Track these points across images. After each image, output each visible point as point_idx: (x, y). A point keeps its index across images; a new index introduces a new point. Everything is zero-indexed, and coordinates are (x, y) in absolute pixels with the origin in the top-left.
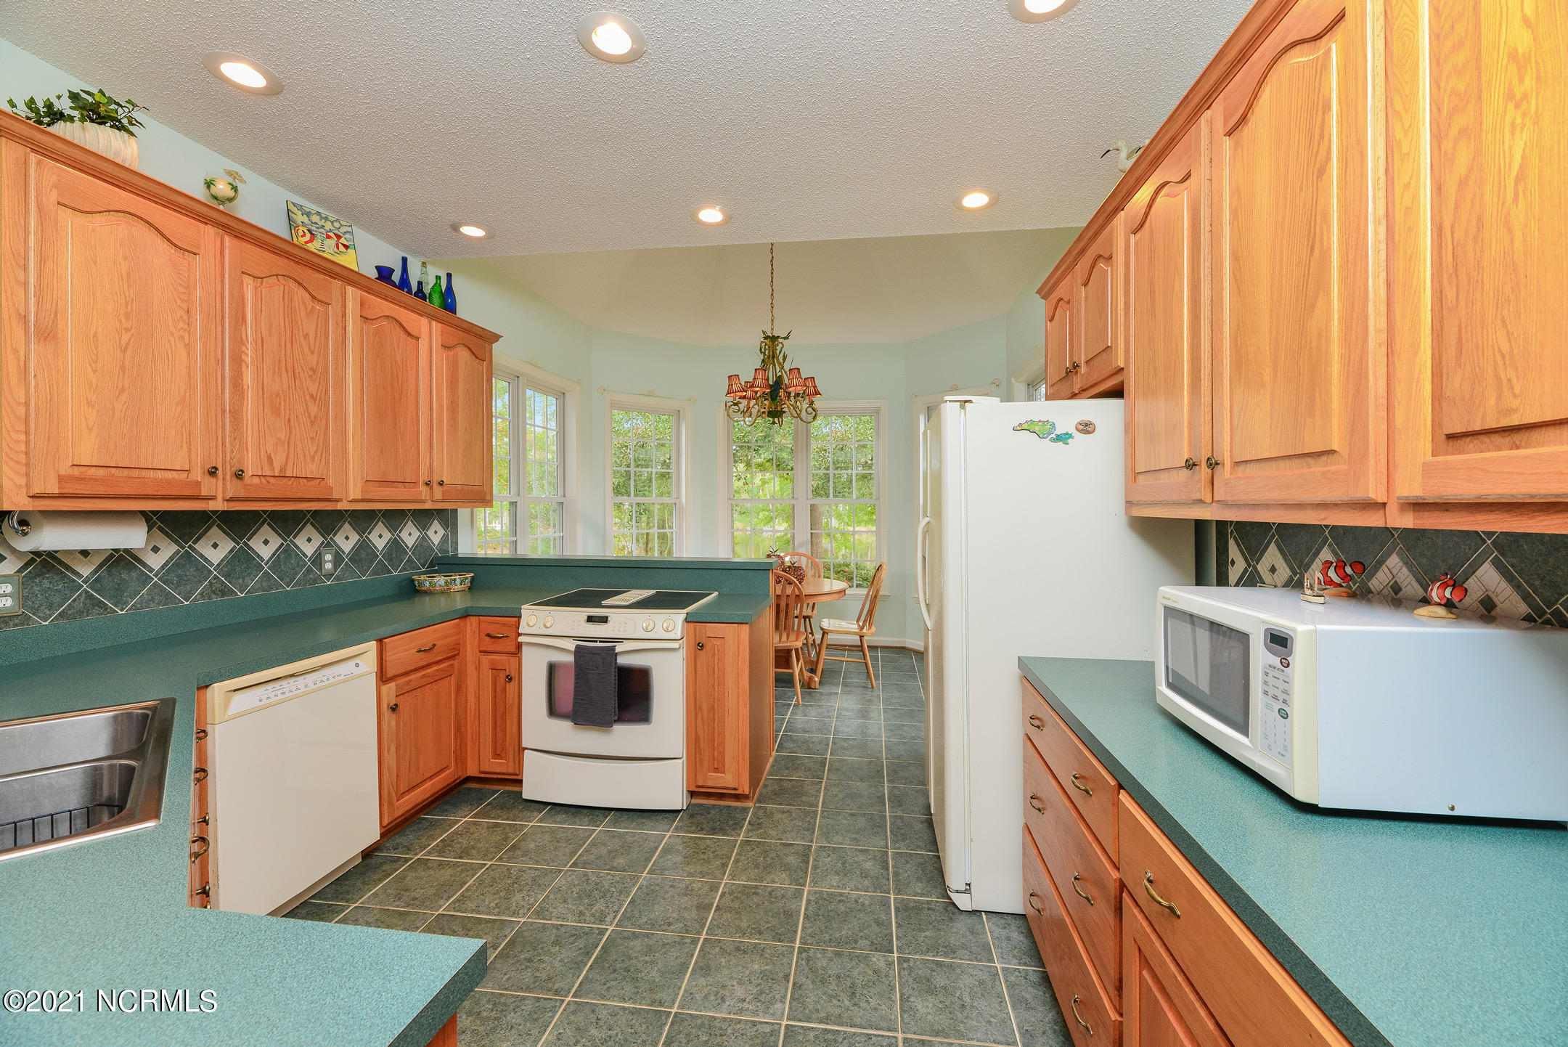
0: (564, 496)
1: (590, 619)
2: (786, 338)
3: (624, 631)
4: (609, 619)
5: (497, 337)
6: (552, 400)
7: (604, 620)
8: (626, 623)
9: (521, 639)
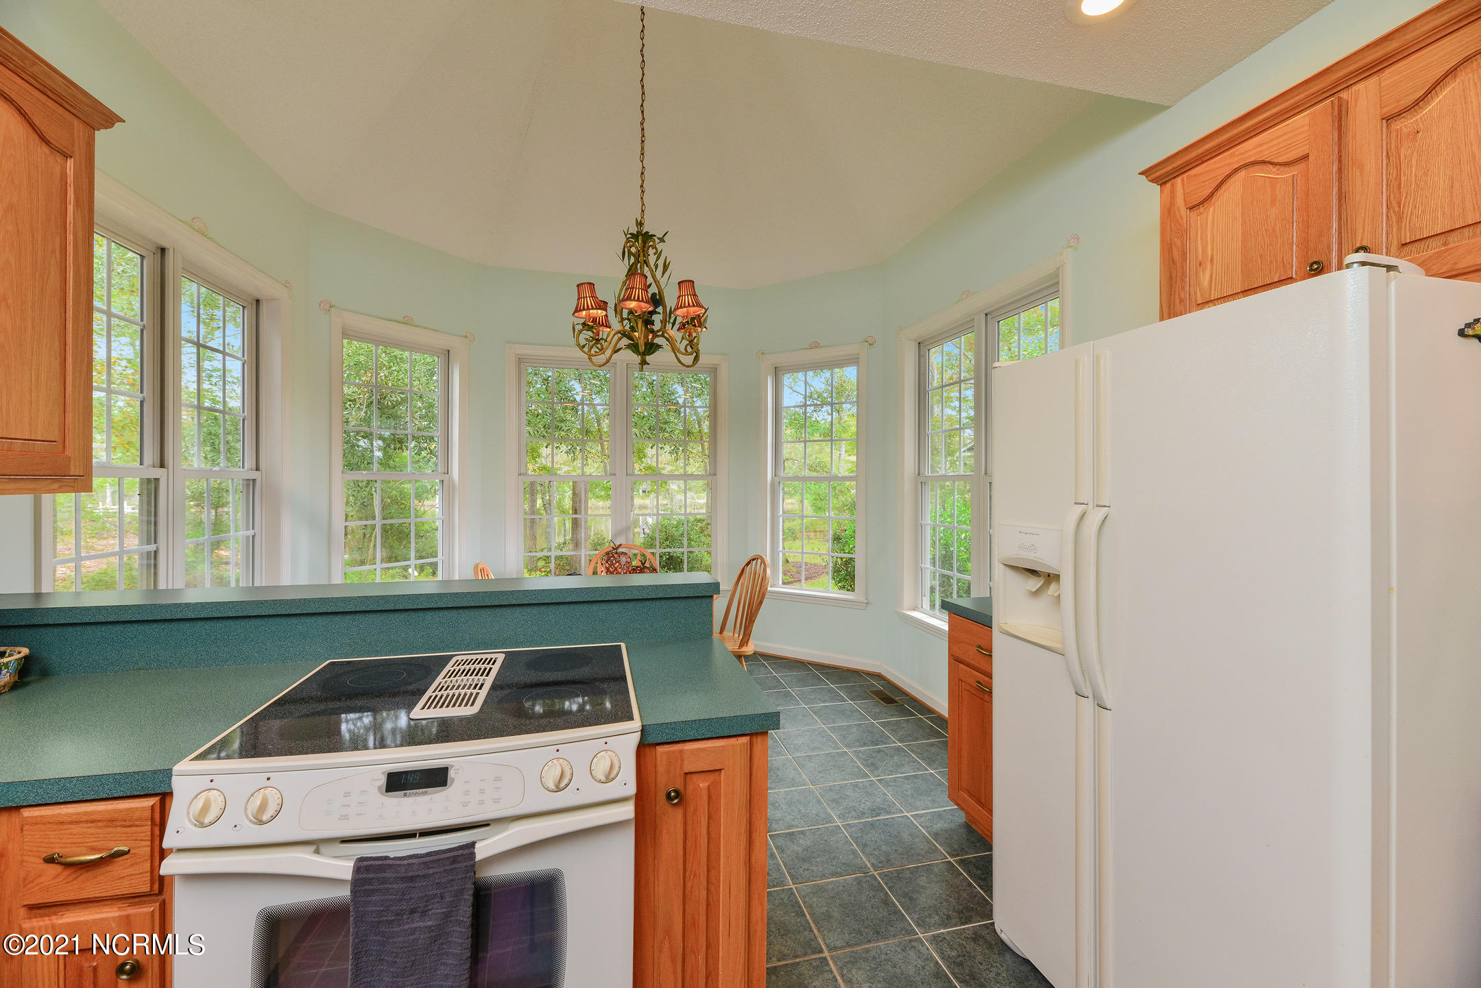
0: (257, 469)
1: (397, 782)
2: (662, 240)
3: (496, 801)
4: (451, 774)
5: (109, 119)
6: (234, 310)
7: (436, 778)
8: (498, 779)
9: (169, 867)
